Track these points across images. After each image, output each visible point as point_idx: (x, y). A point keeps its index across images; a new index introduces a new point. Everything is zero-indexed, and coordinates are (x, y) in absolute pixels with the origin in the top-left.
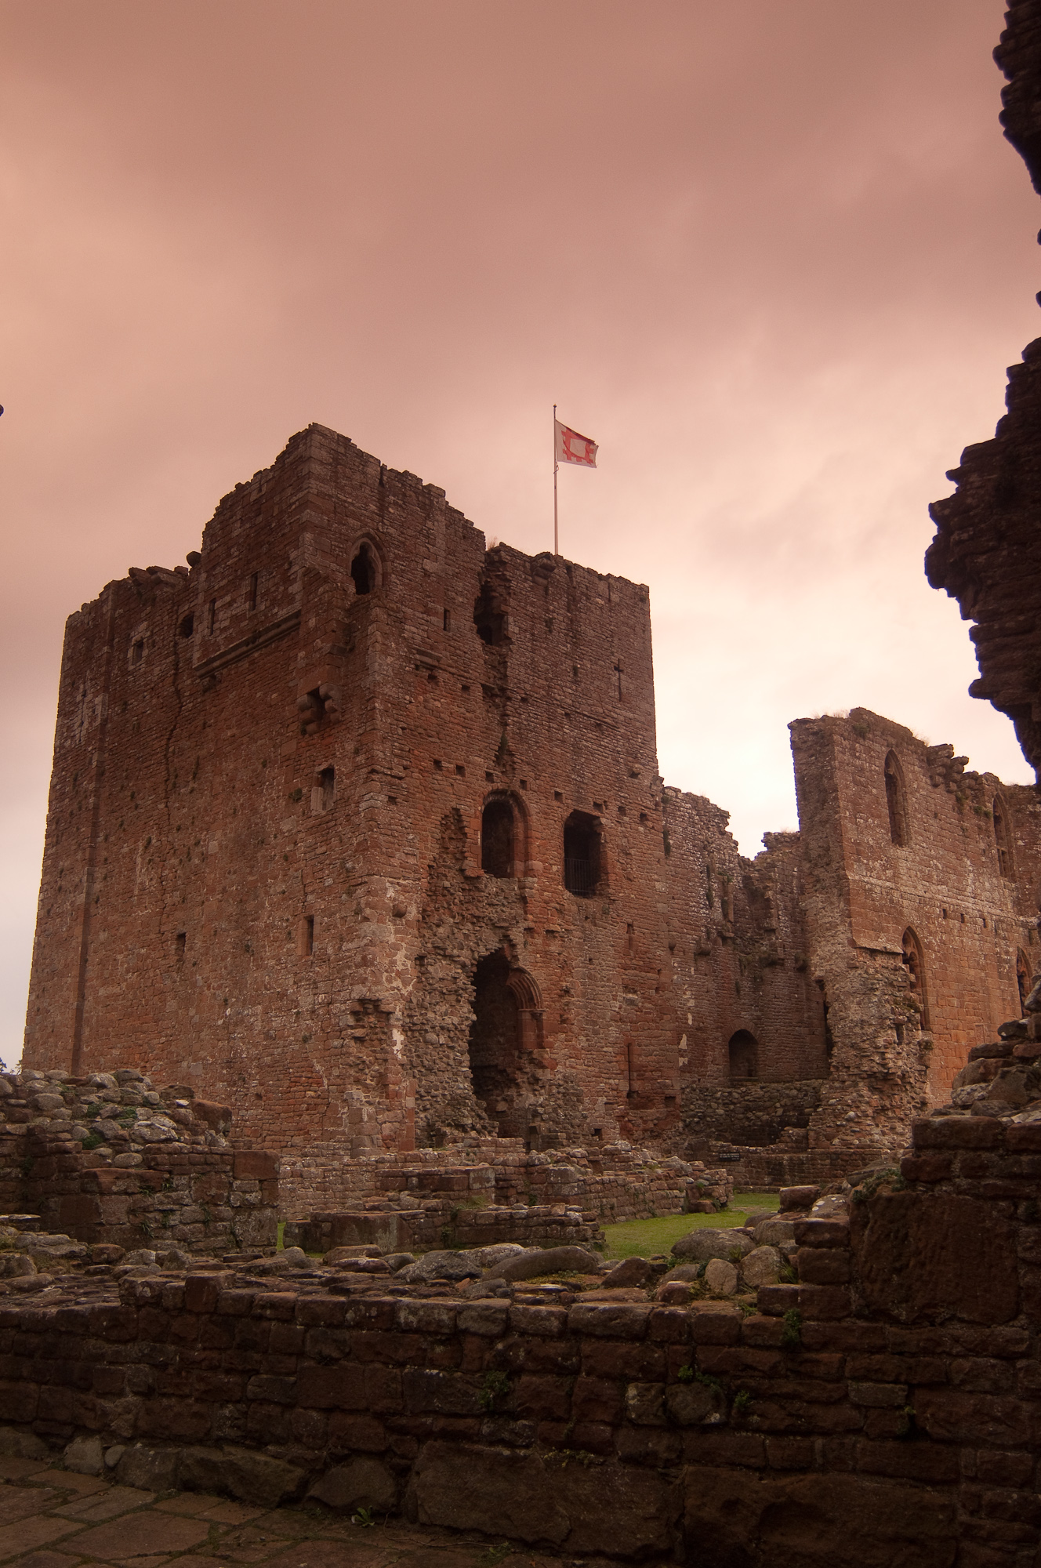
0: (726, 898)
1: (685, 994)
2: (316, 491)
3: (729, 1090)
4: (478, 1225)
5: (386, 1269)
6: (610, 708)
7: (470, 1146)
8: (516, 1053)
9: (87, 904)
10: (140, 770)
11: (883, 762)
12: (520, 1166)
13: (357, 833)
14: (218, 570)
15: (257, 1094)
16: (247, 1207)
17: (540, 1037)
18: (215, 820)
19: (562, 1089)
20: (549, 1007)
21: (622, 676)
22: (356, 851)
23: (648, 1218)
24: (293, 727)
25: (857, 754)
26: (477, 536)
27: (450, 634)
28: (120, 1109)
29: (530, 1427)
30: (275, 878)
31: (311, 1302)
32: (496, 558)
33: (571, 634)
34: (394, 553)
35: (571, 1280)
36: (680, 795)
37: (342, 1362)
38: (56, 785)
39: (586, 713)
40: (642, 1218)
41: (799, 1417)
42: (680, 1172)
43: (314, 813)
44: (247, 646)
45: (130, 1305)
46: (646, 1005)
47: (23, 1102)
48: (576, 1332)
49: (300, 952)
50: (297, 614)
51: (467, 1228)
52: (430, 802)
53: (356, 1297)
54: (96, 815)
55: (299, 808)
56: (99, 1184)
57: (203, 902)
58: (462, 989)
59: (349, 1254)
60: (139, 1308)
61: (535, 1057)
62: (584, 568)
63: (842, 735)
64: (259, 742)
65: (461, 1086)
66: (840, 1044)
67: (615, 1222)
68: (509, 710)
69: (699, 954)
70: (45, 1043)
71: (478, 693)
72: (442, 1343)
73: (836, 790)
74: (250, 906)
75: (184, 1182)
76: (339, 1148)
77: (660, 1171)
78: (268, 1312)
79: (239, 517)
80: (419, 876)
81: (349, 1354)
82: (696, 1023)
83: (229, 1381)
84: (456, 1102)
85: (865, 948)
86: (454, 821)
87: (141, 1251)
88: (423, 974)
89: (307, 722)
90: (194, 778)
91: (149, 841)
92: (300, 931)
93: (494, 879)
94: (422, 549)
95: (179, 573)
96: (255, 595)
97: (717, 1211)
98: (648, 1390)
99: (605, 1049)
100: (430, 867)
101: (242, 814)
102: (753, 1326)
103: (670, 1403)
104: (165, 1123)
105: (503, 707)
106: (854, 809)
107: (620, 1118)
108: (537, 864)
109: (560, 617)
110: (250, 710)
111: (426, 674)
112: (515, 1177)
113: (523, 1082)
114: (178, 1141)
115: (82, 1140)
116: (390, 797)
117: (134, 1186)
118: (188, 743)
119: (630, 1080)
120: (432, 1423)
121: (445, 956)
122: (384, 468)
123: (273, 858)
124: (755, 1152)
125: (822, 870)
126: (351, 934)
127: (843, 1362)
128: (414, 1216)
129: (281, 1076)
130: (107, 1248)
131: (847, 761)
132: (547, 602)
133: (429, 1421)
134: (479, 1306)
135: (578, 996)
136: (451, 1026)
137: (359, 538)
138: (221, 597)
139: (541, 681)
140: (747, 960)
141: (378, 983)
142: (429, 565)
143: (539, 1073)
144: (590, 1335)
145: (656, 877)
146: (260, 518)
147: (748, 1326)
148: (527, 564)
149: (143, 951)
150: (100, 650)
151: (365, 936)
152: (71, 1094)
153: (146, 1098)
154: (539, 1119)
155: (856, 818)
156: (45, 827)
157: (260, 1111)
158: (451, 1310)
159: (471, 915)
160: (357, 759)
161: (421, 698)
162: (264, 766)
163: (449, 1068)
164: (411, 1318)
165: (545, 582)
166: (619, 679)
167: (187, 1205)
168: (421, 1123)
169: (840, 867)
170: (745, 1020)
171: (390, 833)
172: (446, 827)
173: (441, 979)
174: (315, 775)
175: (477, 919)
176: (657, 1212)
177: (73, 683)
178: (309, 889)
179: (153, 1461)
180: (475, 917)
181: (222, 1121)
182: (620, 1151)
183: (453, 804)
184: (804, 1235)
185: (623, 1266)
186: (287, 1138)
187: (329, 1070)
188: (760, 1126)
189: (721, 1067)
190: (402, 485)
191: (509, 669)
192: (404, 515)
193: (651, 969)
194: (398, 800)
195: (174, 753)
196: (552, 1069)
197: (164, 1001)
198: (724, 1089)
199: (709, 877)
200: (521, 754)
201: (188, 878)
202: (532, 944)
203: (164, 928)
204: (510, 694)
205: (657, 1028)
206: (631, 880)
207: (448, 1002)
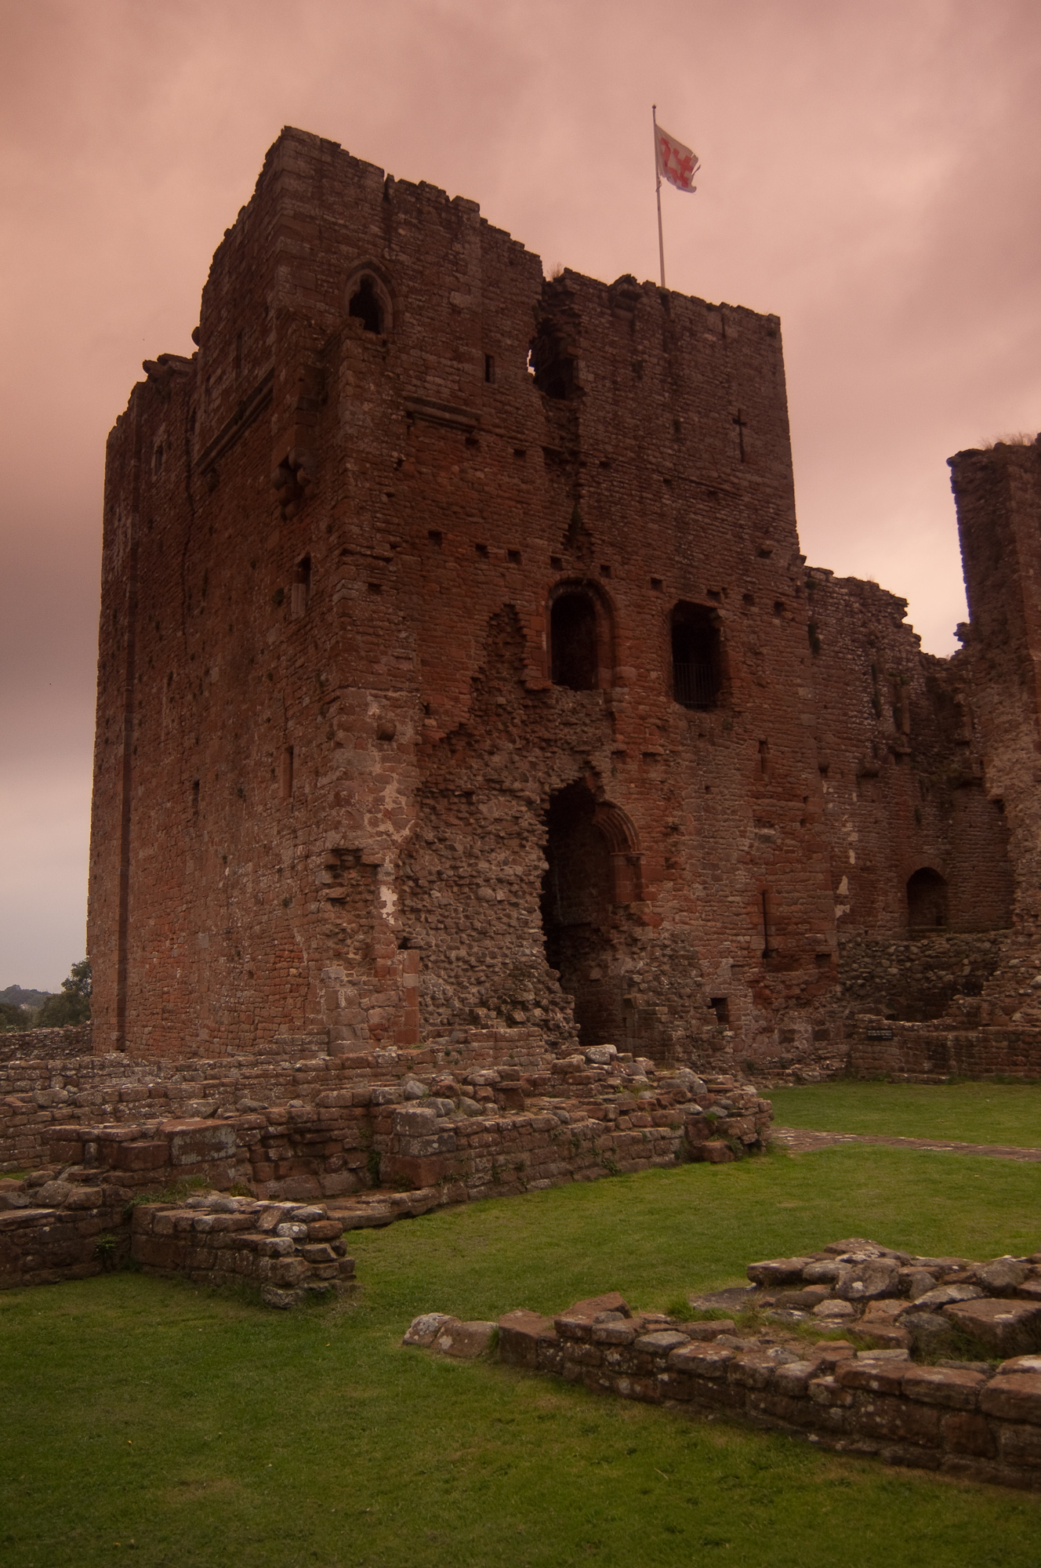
0: (900, 705)
1: (844, 826)
2: (291, 213)
3: (905, 943)
6: (728, 471)
8: (610, 908)
9: (127, 756)
10: (163, 595)
13: (330, 635)
14: (213, 339)
15: (250, 971)
17: (638, 886)
18: (217, 642)
19: (668, 952)
20: (650, 848)
21: (743, 429)
22: (330, 658)
23: (596, 1178)
24: (276, 513)
26: (530, 260)
27: (496, 386)
30: (262, 704)
32: (560, 289)
33: (669, 380)
34: (408, 286)
36: (832, 579)
39: (694, 478)
40: (588, 1179)
42: (684, 1094)
43: (294, 617)
44: (236, 423)
46: (788, 841)
49: (281, 794)
50: (273, 370)
52: (472, 598)
54: (131, 654)
55: (281, 612)
57: (209, 742)
58: (528, 831)
61: (632, 911)
62: (685, 297)
63: (1021, 466)
64: (251, 539)
65: (527, 951)
68: (584, 477)
69: (863, 776)
70: (101, 913)
71: (537, 458)
74: (243, 741)
76: (310, 1043)
77: (647, 1094)
79: (227, 269)
80: (416, 686)
82: (861, 863)
84: (520, 972)
86: (507, 622)
90: (204, 595)
91: (172, 673)
92: (282, 768)
93: (571, 693)
94: (448, 279)
96: (240, 359)
99: (730, 899)
100: (475, 679)
101: (237, 630)
105: (575, 475)
107: (753, 983)
108: (628, 671)
109: (653, 359)
110: (242, 502)
111: (462, 437)
113: (620, 943)
116: (371, 585)
118: (199, 555)
119: (766, 935)
122: (391, 178)
123: (260, 678)
124: (911, 1029)
126: (325, 766)
129: (268, 949)
132: (633, 341)
135: (690, 834)
136: (513, 877)
137: (357, 269)
138: (214, 372)
139: (628, 440)
140: (931, 781)
141: (357, 826)
142: (458, 299)
143: (638, 931)
145: (799, 681)
146: (243, 265)
148: (604, 295)
149: (169, 805)
150: (130, 465)
151: (338, 767)
154: (636, 989)
157: (253, 991)
159: (539, 737)
160: (331, 539)
161: (456, 468)
162: (254, 567)
163: (511, 930)
165: (629, 315)
166: (741, 434)
169: (1021, 645)
170: (930, 855)
171: (371, 631)
172: (498, 629)
173: (496, 820)
174: (295, 568)
175: (547, 744)
178: (290, 713)
180: (544, 740)
183: (506, 600)
187: (308, 940)
188: (942, 988)
189: (896, 915)
190: (417, 199)
191: (581, 427)
192: (421, 237)
193: (793, 797)
194: (384, 588)
195: (188, 569)
196: (656, 926)
197: (184, 862)
198: (900, 942)
199: (875, 678)
200: (602, 533)
201: (201, 715)
202: (623, 771)
203: (185, 776)
204: (582, 458)
205: (804, 870)
206: (763, 687)
207: (508, 848)
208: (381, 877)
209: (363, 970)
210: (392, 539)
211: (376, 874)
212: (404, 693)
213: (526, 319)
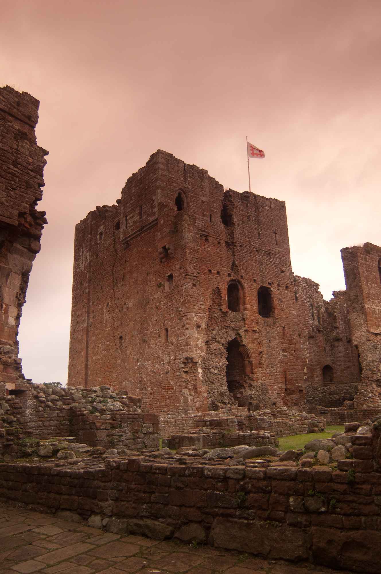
0: (319, 316)
1: (305, 352)
2: (161, 174)
3: (323, 387)
4: (232, 439)
5: (199, 455)
6: (273, 247)
7: (228, 410)
8: (243, 376)
9: (88, 327)
10: (104, 279)
11: (377, 263)
12: (246, 417)
13: (182, 298)
14: (128, 205)
15: (150, 393)
16: (148, 434)
17: (252, 369)
18: (131, 295)
19: (261, 389)
20: (255, 358)
21: (276, 235)
22: (182, 304)
23: (294, 435)
24: (157, 260)
25: (367, 260)
26: (221, 187)
27: (213, 223)
28: (102, 399)
29: (254, 512)
30: (153, 315)
31: (172, 467)
32: (228, 194)
33: (257, 221)
34: (191, 195)
35: (267, 459)
36: (300, 279)
37: (184, 489)
38: (75, 285)
39: (264, 250)
40: (292, 435)
41: (355, 509)
42: (306, 418)
43: (166, 291)
44: (139, 232)
45: (108, 469)
46: (291, 357)
47: (69, 398)
48: (270, 478)
49: (163, 341)
50: (157, 219)
51: (228, 440)
52: (208, 285)
53: (189, 465)
54: (89, 295)
55: (161, 289)
56: (96, 426)
57: (128, 325)
58: (223, 353)
59: (185, 450)
60: (112, 470)
61: (250, 377)
62: (260, 196)
63: (361, 253)
64: (145, 266)
65: (224, 388)
66: (365, 369)
67: (282, 437)
68: (236, 250)
69: (310, 337)
70: (75, 377)
71: (223, 244)
72: (220, 482)
73: (359, 274)
74: (145, 326)
75: (126, 425)
76: (180, 412)
77: (298, 418)
78: (157, 471)
79: (134, 185)
80: (205, 312)
81: (187, 486)
82: (310, 363)
83: (144, 496)
84: (222, 394)
85: (373, 333)
86: (217, 292)
87: (112, 450)
88: (208, 348)
89: (162, 258)
90: (123, 280)
91: (108, 304)
92: (163, 334)
93: (233, 312)
94: (201, 193)
95: (114, 207)
96: (141, 213)
97: (320, 432)
98: (297, 499)
99: (276, 373)
100: (209, 309)
101: (140, 293)
102: (336, 475)
103: (306, 504)
104: (118, 404)
105: (233, 249)
106: (367, 281)
107: (283, 399)
108: (248, 306)
109: (253, 215)
110: (141, 255)
111: (204, 238)
112: (245, 421)
113: (246, 386)
114: (123, 410)
115: (90, 411)
116: (193, 284)
117: (108, 426)
118: (120, 268)
119: (286, 384)
120: (218, 511)
121: (216, 341)
122: (185, 164)
123: (152, 308)
124: (334, 410)
125: (355, 304)
126: (181, 334)
127: (371, 489)
128: (209, 436)
129: (159, 386)
130: (100, 449)
131: (363, 263)
132: (247, 210)
133: (217, 510)
134: (233, 468)
135: (265, 354)
136: (219, 366)
137: (177, 190)
138: (129, 215)
139: (247, 239)
140: (328, 339)
141: (192, 352)
142: (203, 198)
143: (252, 383)
144: (275, 479)
145: (293, 309)
146: (142, 185)
147: (334, 475)
148: (239, 196)
149: (108, 343)
150: (87, 236)
151: (186, 335)
152: (85, 395)
153: (111, 395)
154: (253, 399)
155: (368, 284)
156: (72, 300)
157: (152, 399)
158: (223, 470)
159: (225, 326)
160: (181, 271)
161: (203, 247)
162: (148, 275)
163: (219, 382)
164: (209, 473)
165: (246, 202)
166: (276, 236)
167: (127, 433)
168: (210, 402)
169: (362, 303)
170: (328, 361)
171: (194, 297)
172: (214, 294)
173: (215, 350)
174: (166, 277)
175: (227, 327)
176: (298, 433)
177: (79, 249)
178: (166, 319)
179: (119, 524)
180: (226, 326)
181: (138, 403)
182: (283, 411)
183: (217, 286)
184: (355, 441)
185: (286, 453)
186: (161, 409)
187: (176, 383)
188: (335, 400)
189: (320, 379)
190: (192, 170)
191: (235, 235)
192: (193, 181)
193: (292, 343)
194: (196, 285)
195: (115, 271)
196: (257, 381)
197: (116, 361)
198: (321, 387)
199: (312, 308)
200: (241, 266)
201: (122, 316)
202: (248, 336)
203: (115, 335)
204: (235, 244)
205: (295, 365)
206: (283, 311)
207: (218, 358)
208: (198, 365)
209: (193, 392)
210: (198, 271)
211: (196, 365)
212: (202, 314)
213: (220, 204)
